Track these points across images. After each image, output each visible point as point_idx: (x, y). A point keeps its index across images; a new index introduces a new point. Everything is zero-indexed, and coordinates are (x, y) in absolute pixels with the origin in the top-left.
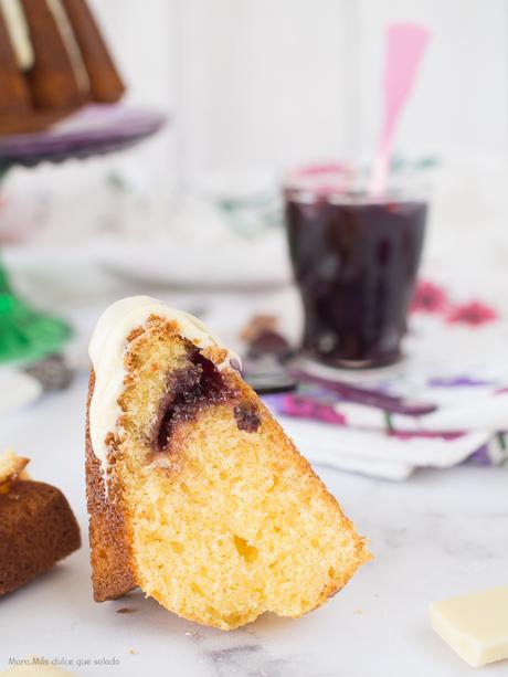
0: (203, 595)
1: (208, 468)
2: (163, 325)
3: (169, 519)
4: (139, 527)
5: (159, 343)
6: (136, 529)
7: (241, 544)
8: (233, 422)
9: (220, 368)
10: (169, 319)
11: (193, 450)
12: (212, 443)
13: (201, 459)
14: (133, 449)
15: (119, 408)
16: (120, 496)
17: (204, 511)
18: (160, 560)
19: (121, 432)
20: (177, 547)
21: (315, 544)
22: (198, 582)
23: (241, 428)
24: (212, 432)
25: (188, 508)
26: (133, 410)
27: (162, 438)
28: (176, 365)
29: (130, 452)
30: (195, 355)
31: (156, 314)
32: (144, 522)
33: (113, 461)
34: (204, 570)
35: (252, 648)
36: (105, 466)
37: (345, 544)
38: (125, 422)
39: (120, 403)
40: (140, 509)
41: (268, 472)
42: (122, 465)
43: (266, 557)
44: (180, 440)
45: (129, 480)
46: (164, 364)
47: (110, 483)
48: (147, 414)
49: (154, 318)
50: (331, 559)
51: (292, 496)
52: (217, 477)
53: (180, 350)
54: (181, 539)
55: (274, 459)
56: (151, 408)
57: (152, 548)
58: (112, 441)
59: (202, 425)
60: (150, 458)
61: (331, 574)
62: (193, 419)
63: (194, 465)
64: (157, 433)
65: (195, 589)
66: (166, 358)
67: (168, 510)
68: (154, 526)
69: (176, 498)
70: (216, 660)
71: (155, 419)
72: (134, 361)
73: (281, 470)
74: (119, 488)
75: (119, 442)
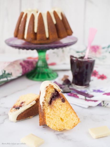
0: (56, 126)
1: (57, 108)
2: (51, 86)
3: (51, 115)
4: (47, 116)
5: (51, 89)
6: (46, 116)
7: (61, 119)
8: (61, 101)
9: (59, 93)
10: (52, 85)
11: (55, 105)
12: (58, 104)
13: (56, 106)
14: (46, 104)
15: (44, 98)
16: (44, 111)
17: (56, 114)
18: (50, 121)
19: (45, 102)
20: (52, 119)
21: (72, 119)
22: (55, 124)
23: (62, 102)
24: (58, 102)
25: (54, 113)
26: (46, 98)
27: (50, 103)
28: (53, 92)
29: (46, 105)
30: (56, 90)
31: (50, 84)
32: (47, 115)
33: (43, 106)
34: (56, 122)
35: (62, 134)
36: (42, 106)
37: (77, 120)
38: (45, 100)
39: (44, 97)
40: (47, 113)
41: (66, 109)
42: (44, 106)
43: (65, 121)
44: (53, 103)
45: (45, 109)
46: (51, 92)
47: (43, 109)
48: (48, 99)
49: (50, 85)
50: (74, 122)
51: (69, 112)
52: (58, 109)
53: (54, 90)
54: (53, 118)
55: (67, 107)
56: (49, 98)
57: (49, 119)
58: (43, 103)
59: (56, 101)
60: (49, 106)
61: (74, 124)
62: (55, 100)
63: (55, 107)
64: (50, 102)
65: (55, 125)
66: (51, 91)
67: (51, 113)
68: (49, 116)
69: (52, 112)
70: (57, 135)
71: (50, 100)
72: (47, 91)
73: (68, 108)
74: (44, 110)
75: (44, 103)
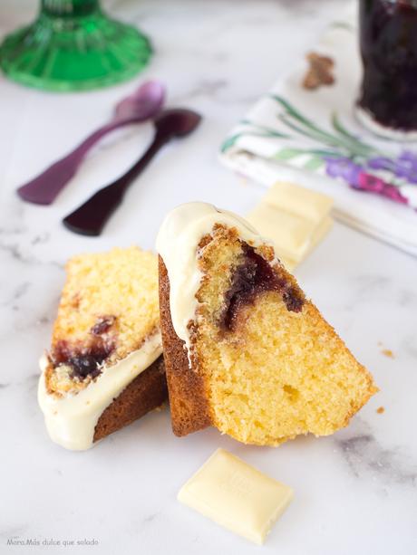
0: (263, 428)
1: (264, 339)
2: (226, 232)
3: (237, 379)
5: (226, 249)
6: (214, 388)
7: (288, 389)
8: (283, 304)
9: (272, 264)
10: (230, 227)
11: (253, 326)
12: (266, 321)
13: (260, 334)
14: (209, 330)
15: (197, 300)
16: (201, 366)
17: (263, 370)
18: (232, 408)
19: (200, 319)
20: (244, 398)
21: (340, 384)
22: (260, 419)
23: (289, 310)
24: (267, 313)
25: (250, 369)
26: (208, 301)
27: (227, 323)
28: (237, 263)
29: (207, 333)
30: (249, 251)
31: (219, 223)
32: (221, 383)
33: (194, 341)
34: (263, 412)
36: (188, 345)
37: (361, 383)
38: (201, 311)
39: (197, 296)
40: (216, 374)
41: (308, 338)
42: (202, 345)
43: (305, 394)
44: (244, 321)
45: (207, 354)
46: (229, 263)
47: (192, 357)
48: (218, 303)
49: (218, 226)
50: (352, 395)
51: (325, 354)
52: (271, 345)
53: (239, 251)
54: (247, 392)
55: (312, 328)
56: (221, 298)
57: (228, 401)
58: (193, 326)
59: (259, 308)
60: (221, 335)
61: (352, 404)
62: (251, 302)
63: (254, 337)
64: (224, 316)
65: (257, 424)
66: (228, 256)
67: (238, 373)
68: (228, 385)
69: (243, 365)
71: (225, 307)
72: (207, 263)
73: (316, 336)
74: (199, 360)
75: (197, 326)
